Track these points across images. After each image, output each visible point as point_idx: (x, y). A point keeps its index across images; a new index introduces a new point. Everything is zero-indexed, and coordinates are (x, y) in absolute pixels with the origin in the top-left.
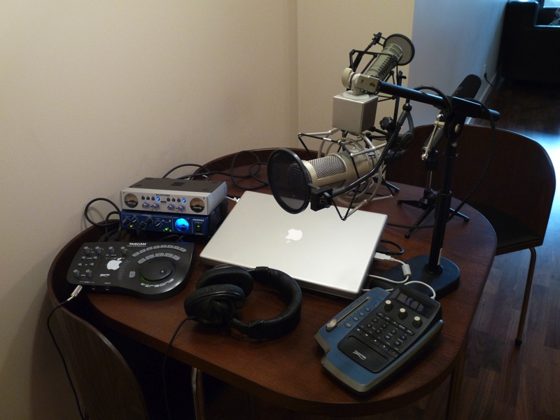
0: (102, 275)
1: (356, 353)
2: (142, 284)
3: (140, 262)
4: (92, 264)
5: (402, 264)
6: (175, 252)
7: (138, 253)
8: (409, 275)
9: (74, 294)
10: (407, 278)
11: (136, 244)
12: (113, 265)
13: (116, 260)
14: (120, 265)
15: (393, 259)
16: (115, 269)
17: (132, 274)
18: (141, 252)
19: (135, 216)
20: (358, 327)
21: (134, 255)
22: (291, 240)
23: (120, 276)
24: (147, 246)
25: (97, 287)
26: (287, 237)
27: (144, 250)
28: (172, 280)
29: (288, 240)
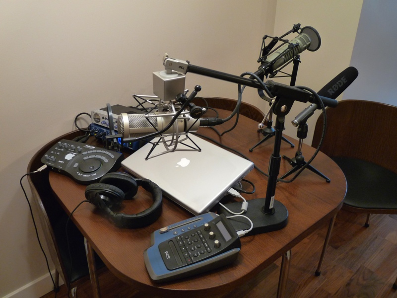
0: (60, 161)
1: (167, 253)
2: (78, 173)
3: (85, 158)
4: (58, 153)
5: (244, 201)
6: (107, 157)
7: (86, 153)
8: (245, 210)
9: (40, 169)
10: (243, 212)
11: (89, 146)
12: (69, 157)
13: (72, 154)
14: (73, 158)
15: (240, 196)
16: (68, 159)
17: (76, 165)
18: (89, 152)
19: (98, 128)
20: (180, 236)
21: (83, 153)
22: (180, 166)
23: (69, 165)
24: (95, 149)
25: (55, 168)
26: (179, 163)
27: (91, 152)
28: (95, 174)
29: (178, 165)
